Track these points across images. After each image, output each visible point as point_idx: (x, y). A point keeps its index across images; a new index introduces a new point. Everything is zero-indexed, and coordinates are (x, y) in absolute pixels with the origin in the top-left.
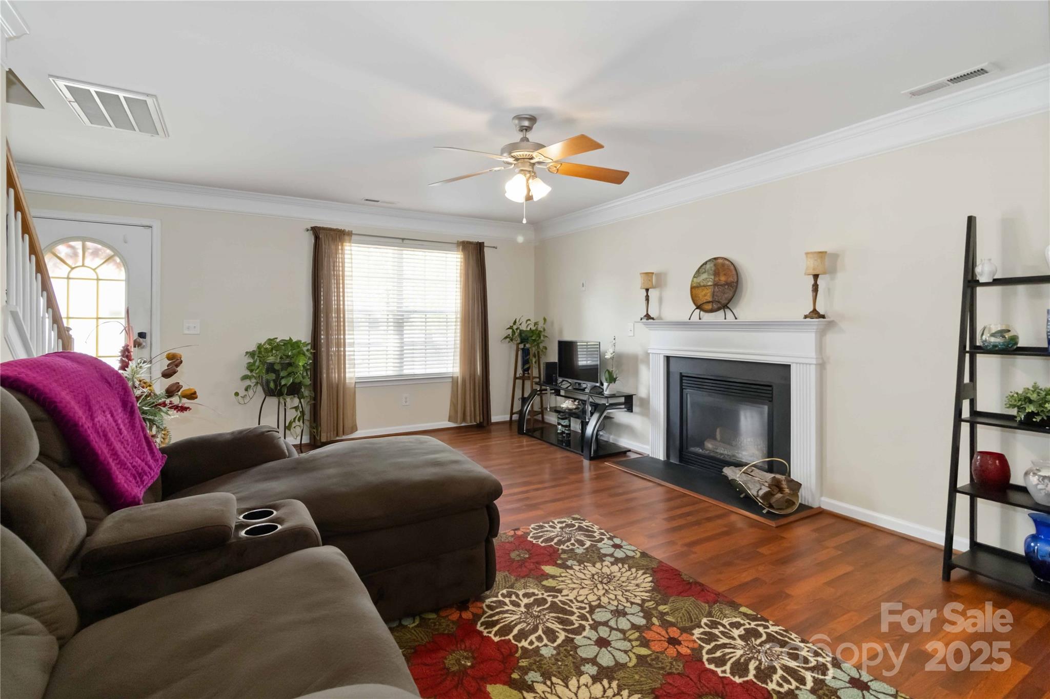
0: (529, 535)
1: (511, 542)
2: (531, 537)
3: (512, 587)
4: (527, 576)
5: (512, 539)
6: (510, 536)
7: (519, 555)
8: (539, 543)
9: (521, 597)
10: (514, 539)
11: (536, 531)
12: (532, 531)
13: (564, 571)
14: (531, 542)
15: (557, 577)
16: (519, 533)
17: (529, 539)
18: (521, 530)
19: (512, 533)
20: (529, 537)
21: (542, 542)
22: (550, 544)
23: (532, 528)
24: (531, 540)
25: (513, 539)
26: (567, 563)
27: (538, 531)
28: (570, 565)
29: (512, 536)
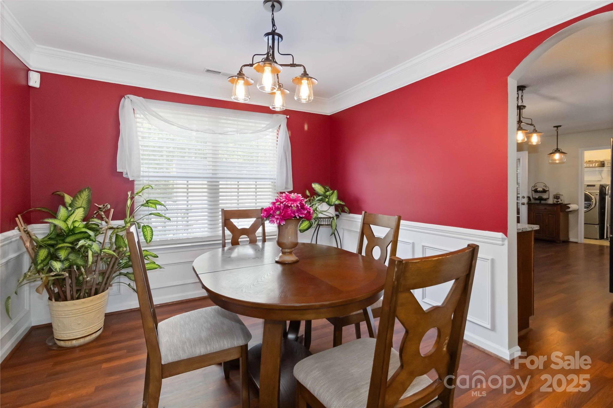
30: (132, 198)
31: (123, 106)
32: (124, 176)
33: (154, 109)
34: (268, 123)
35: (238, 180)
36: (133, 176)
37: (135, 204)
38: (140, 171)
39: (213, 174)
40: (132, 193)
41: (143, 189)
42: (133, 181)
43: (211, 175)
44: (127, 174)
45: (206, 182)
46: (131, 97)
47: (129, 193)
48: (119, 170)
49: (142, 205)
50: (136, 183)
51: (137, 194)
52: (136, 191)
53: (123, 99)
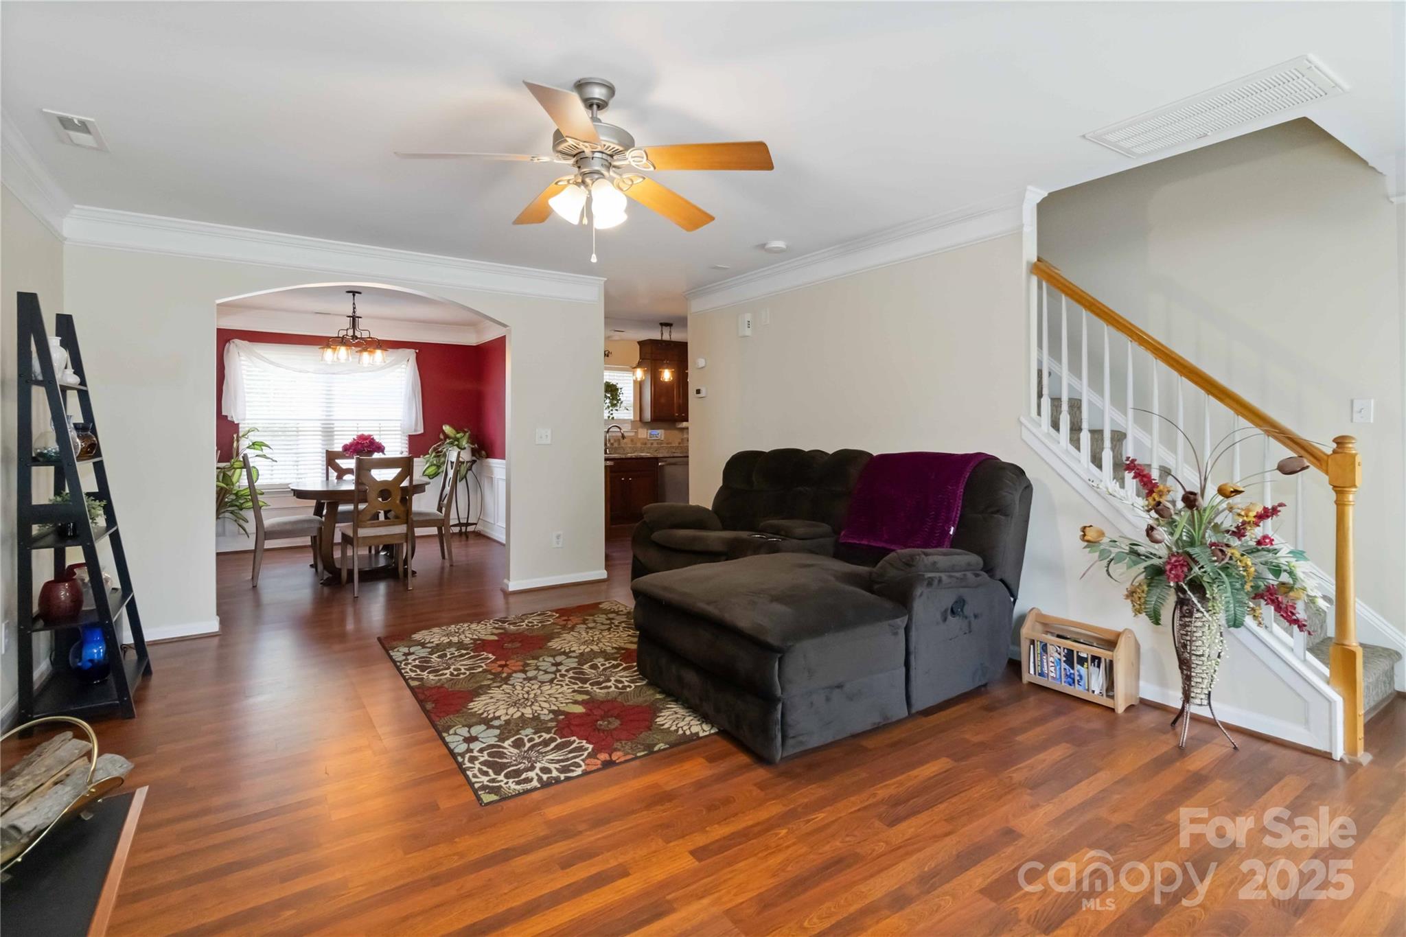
0: (589, 753)
1: (617, 740)
2: (586, 749)
3: (621, 693)
4: (602, 702)
5: (617, 745)
6: (619, 750)
7: (609, 723)
8: (578, 741)
9: (613, 686)
10: (613, 745)
11: (577, 760)
12: (583, 760)
13: (560, 709)
14: (589, 742)
15: (572, 703)
16: (604, 756)
17: (590, 747)
18: (599, 762)
19: (615, 756)
20: (590, 750)
21: (574, 741)
22: (563, 740)
23: (580, 766)
24: (588, 745)
25: (615, 746)
26: (553, 716)
27: (573, 761)
28: (551, 714)
29: (616, 750)
30: (238, 441)
31: (228, 351)
32: (229, 419)
33: (259, 352)
34: (393, 358)
35: (358, 422)
36: (238, 420)
37: (240, 447)
38: (245, 414)
39: (327, 416)
40: (238, 436)
41: (249, 431)
42: (238, 424)
43: (324, 417)
44: (232, 417)
45: (320, 425)
46: (237, 341)
47: (235, 436)
48: (223, 414)
49: (248, 447)
50: (240, 426)
51: (243, 436)
52: (241, 434)
53: (227, 344)
